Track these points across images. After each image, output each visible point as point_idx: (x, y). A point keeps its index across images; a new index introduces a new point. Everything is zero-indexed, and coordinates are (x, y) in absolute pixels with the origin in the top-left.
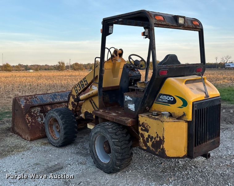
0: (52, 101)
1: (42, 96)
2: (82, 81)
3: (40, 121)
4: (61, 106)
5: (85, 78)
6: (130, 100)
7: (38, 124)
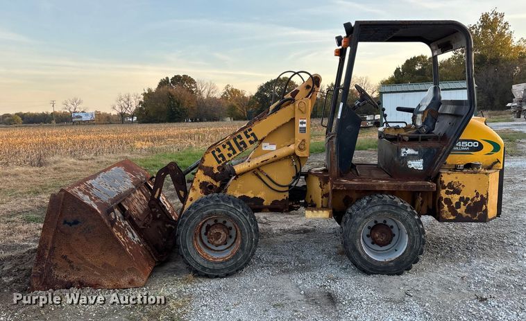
0: (118, 191)
2: (240, 137)
3: (133, 239)
4: (133, 199)
5: (250, 130)
6: (413, 155)
7: (134, 245)
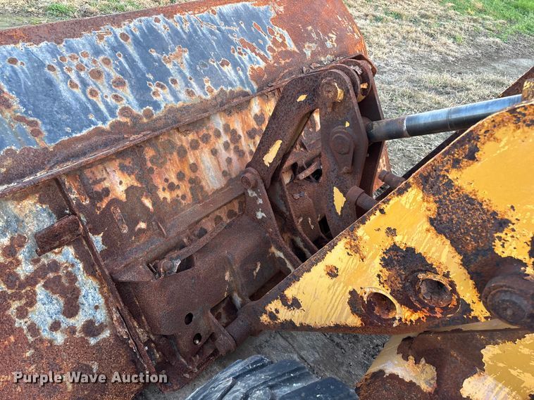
0: (137, 111)
1: (40, 50)
3: (55, 326)
4: (206, 139)
7: (39, 355)
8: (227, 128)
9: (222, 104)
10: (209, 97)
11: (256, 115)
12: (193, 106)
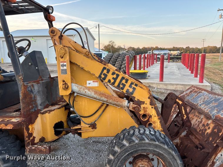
8: (202, 119)
9: (206, 115)
10: (206, 111)
11: (208, 123)
12: (203, 110)
